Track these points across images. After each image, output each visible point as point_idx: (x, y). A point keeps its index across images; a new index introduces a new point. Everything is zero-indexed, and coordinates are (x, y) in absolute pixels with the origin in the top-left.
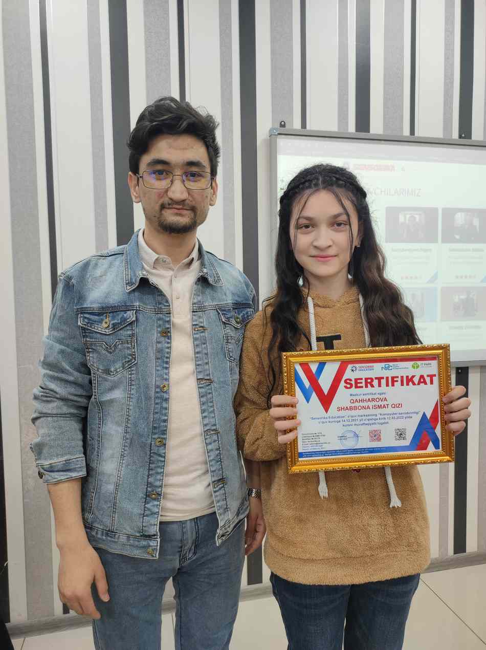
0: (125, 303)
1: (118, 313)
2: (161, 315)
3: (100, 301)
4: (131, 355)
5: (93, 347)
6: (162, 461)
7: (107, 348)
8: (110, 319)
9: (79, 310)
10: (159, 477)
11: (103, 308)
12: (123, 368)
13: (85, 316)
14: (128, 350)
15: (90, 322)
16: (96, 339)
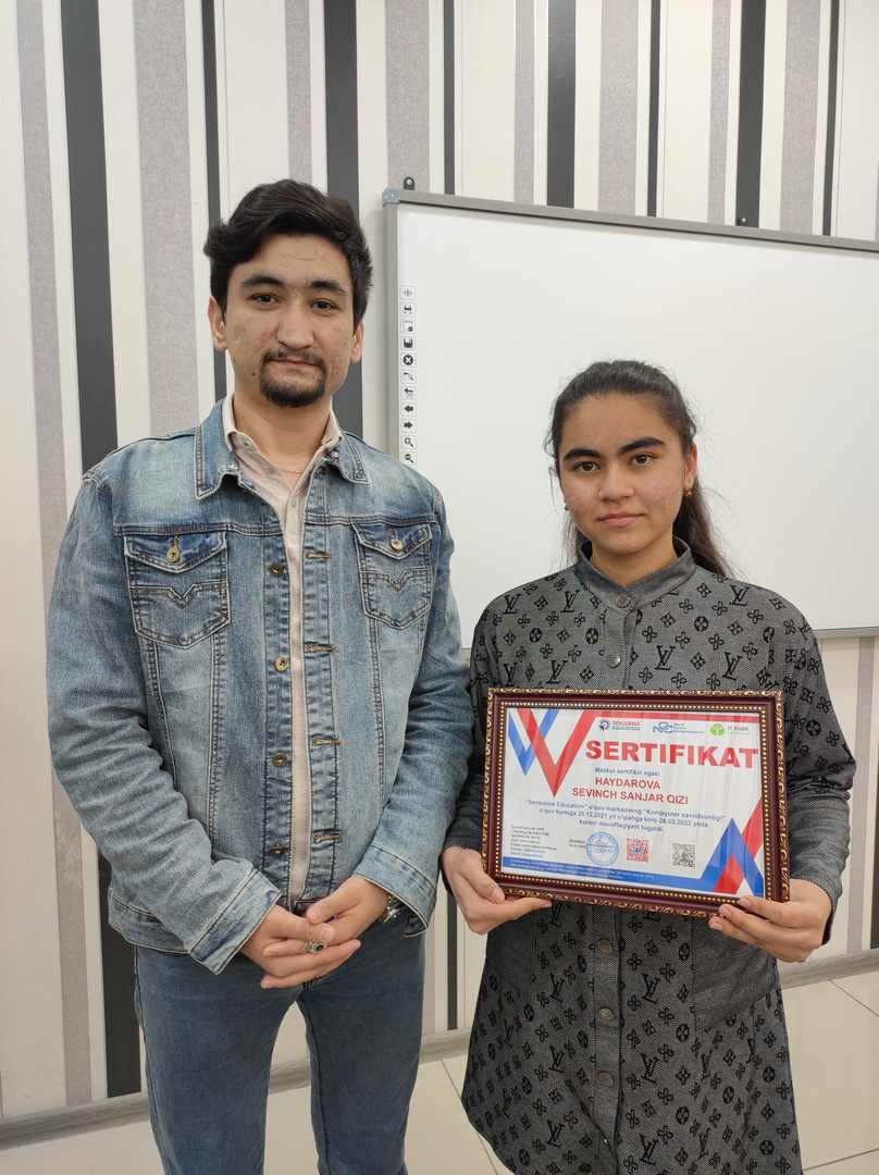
0: (206, 519)
1: (194, 536)
3: (161, 515)
4: (219, 611)
5: (150, 597)
6: (286, 792)
7: (177, 597)
8: (180, 547)
9: (123, 530)
10: (284, 820)
11: (166, 527)
12: (205, 633)
13: (137, 540)
14: (213, 600)
15: (146, 552)
16: (155, 581)
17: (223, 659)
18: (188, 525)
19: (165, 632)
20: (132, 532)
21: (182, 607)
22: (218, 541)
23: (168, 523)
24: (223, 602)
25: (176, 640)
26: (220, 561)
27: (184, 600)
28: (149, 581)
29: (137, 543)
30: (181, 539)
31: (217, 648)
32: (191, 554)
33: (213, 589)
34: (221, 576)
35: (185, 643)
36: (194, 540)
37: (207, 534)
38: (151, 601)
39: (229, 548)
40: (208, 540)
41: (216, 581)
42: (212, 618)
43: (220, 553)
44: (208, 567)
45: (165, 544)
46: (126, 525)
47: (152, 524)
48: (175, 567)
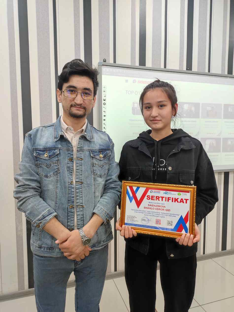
0: (55, 146)
1: (51, 150)
2: (69, 152)
3: (43, 145)
4: (57, 169)
5: (40, 165)
6: (73, 215)
7: (46, 165)
8: (48, 153)
9: (34, 149)
10: (72, 222)
11: (45, 148)
12: (54, 174)
13: (37, 151)
14: (56, 166)
15: (39, 154)
16: (41, 161)
17: (58, 181)
18: (50, 148)
19: (44, 174)
20: (36, 149)
21: (48, 168)
22: (57, 151)
23: (45, 147)
24: (58, 167)
25: (46, 176)
26: (58, 157)
27: (48, 166)
28: (40, 161)
29: (37, 152)
30: (48, 151)
31: (57, 178)
32: (50, 155)
33: (56, 163)
34: (58, 160)
35: (48, 177)
36: (51, 151)
37: (55, 150)
38: (41, 166)
39: (60, 153)
40: (55, 151)
41: (57, 162)
42: (55, 171)
43: (58, 154)
44: (55, 158)
45: (44, 152)
46: (35, 148)
47: (41, 147)
48: (47, 158)
